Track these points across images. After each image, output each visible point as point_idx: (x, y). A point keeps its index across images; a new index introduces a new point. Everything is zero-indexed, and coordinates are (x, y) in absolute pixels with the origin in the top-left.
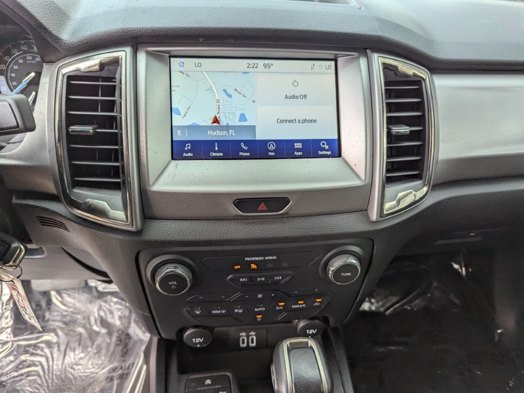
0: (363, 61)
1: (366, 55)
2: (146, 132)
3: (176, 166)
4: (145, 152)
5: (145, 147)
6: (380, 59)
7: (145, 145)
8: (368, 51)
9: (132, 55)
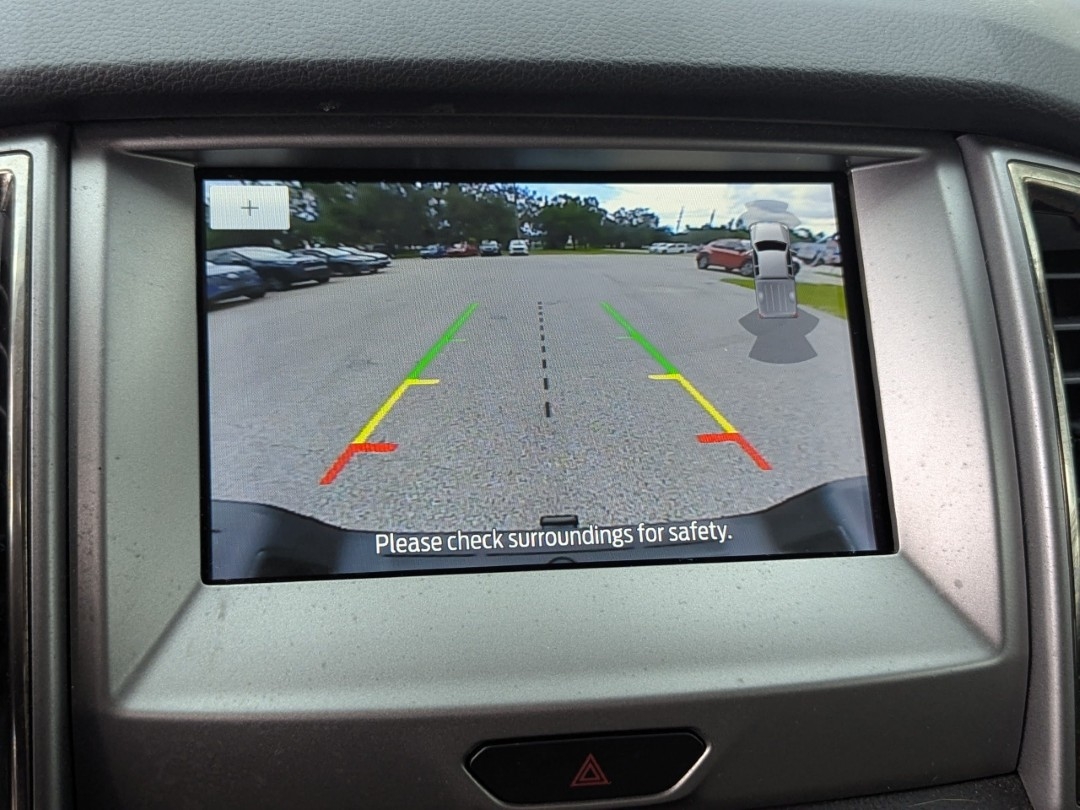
0: (949, 182)
1: (959, 158)
2: (102, 469)
3: (223, 606)
4: (96, 551)
5: (95, 532)
6: (1017, 171)
7: (95, 521)
8: (965, 141)
9: (53, 170)
